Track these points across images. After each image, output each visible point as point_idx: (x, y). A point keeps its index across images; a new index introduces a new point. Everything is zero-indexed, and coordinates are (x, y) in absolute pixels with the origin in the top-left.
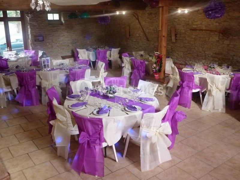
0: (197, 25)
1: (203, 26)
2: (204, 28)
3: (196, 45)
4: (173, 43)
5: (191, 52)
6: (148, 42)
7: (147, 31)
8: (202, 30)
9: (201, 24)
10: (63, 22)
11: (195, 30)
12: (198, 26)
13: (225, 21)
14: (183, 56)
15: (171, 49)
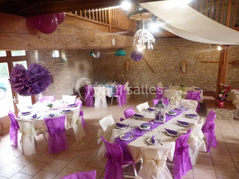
0: (207, 58)
1: (214, 59)
2: (215, 61)
3: (207, 74)
4: (183, 73)
5: (202, 79)
6: (154, 74)
7: (152, 64)
8: (213, 62)
9: (211, 57)
10: (66, 59)
11: (206, 62)
12: (209, 59)
13: (233, 55)
14: (193, 83)
15: (180, 78)
